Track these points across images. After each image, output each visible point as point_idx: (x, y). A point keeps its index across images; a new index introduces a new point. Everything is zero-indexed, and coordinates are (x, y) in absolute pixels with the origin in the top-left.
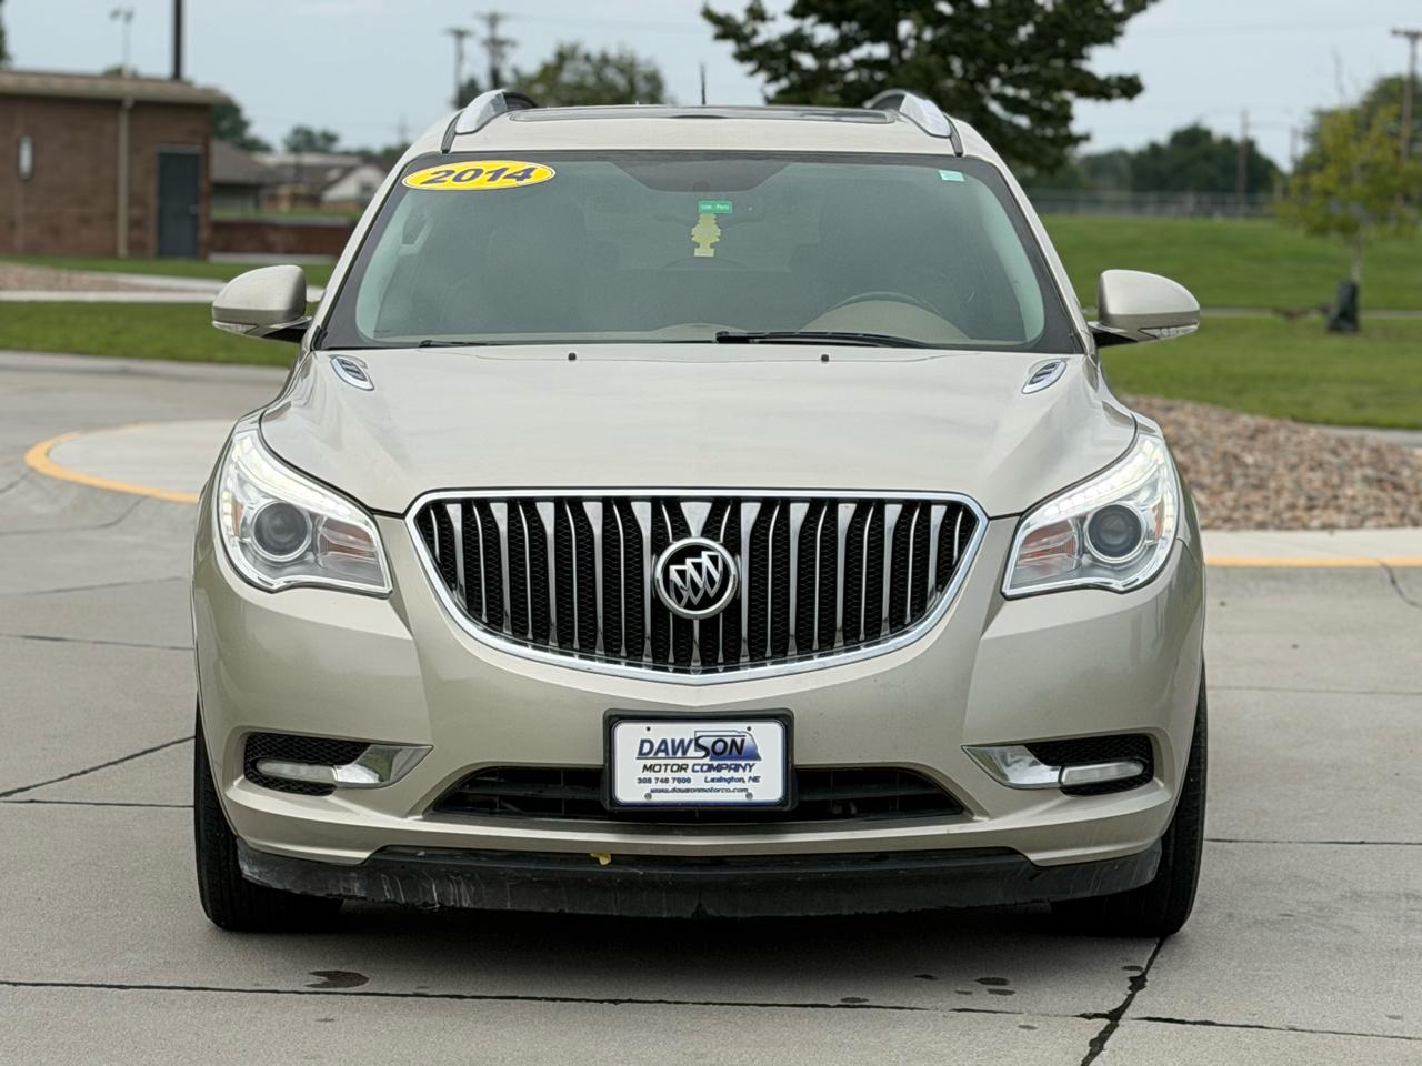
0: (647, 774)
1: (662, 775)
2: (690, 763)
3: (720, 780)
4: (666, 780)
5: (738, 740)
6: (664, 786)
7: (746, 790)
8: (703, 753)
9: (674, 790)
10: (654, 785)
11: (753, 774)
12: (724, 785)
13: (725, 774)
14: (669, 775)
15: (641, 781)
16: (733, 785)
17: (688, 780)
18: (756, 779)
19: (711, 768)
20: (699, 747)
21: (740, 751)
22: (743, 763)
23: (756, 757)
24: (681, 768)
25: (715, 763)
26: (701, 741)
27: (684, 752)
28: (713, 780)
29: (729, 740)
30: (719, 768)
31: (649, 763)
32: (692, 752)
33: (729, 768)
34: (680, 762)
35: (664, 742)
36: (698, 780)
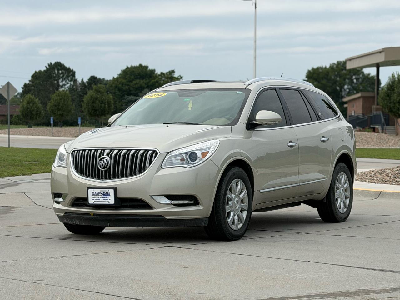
0: (94, 199)
1: (95, 199)
2: (100, 196)
3: (104, 200)
4: (96, 200)
5: (107, 192)
6: (96, 201)
7: (108, 202)
8: (102, 195)
9: (98, 201)
10: (94, 201)
11: (110, 199)
12: (105, 201)
13: (105, 199)
14: (97, 199)
15: (93, 200)
16: (106, 201)
17: (99, 200)
18: (110, 200)
19: (103, 197)
20: (101, 194)
21: (107, 194)
22: (108, 197)
23: (110, 195)
24: (99, 197)
25: (104, 197)
26: (101, 193)
27: (99, 194)
28: (103, 200)
29: (106, 192)
30: (104, 198)
31: (94, 196)
32: (100, 195)
33: (106, 197)
34: (98, 196)
35: (96, 193)
36: (101, 200)
